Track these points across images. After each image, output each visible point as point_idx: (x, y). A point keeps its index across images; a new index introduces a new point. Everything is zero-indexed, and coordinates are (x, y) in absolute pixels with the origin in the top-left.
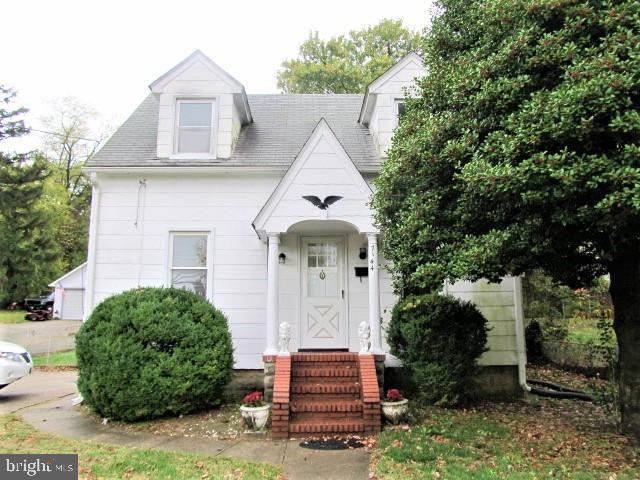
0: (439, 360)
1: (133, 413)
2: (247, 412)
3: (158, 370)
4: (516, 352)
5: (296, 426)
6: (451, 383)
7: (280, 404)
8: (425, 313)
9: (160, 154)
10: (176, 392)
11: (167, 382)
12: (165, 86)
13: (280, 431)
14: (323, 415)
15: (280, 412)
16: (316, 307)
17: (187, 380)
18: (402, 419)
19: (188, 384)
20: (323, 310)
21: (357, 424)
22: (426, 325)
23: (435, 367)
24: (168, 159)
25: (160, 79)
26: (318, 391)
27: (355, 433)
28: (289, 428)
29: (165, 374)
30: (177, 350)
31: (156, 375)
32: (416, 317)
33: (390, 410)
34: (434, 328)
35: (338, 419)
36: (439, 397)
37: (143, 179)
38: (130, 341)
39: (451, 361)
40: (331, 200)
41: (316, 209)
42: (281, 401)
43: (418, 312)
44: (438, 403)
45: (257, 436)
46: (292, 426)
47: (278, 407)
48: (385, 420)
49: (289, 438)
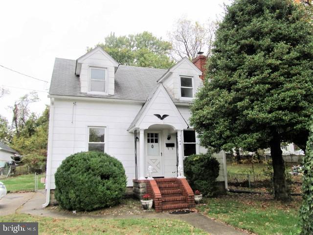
0: (206, 180)
1: (92, 207)
2: (145, 203)
3: (105, 187)
4: (224, 176)
5: (165, 207)
6: (211, 188)
7: (158, 198)
8: (202, 161)
9: (83, 91)
10: (112, 196)
11: (108, 192)
12: (84, 60)
13: (159, 209)
14: (171, 202)
15: (158, 202)
16: (151, 160)
17: (116, 191)
18: (201, 202)
19: (117, 193)
20: (154, 161)
21: (186, 205)
22: (202, 166)
23: (205, 182)
24: (86, 93)
25: (82, 57)
26: (167, 193)
27: (186, 208)
28: (162, 207)
29: (108, 189)
30: (111, 178)
31: (105, 190)
32: (198, 163)
33: (197, 198)
34: (206, 167)
35: (177, 203)
36: (207, 194)
37: (75, 102)
38: (91, 175)
39: (211, 180)
40: (165, 116)
41: (159, 119)
42: (159, 197)
43: (199, 161)
44: (206, 196)
45: (149, 212)
46: (163, 207)
47: (157, 200)
48: (196, 202)
49: (162, 212)
